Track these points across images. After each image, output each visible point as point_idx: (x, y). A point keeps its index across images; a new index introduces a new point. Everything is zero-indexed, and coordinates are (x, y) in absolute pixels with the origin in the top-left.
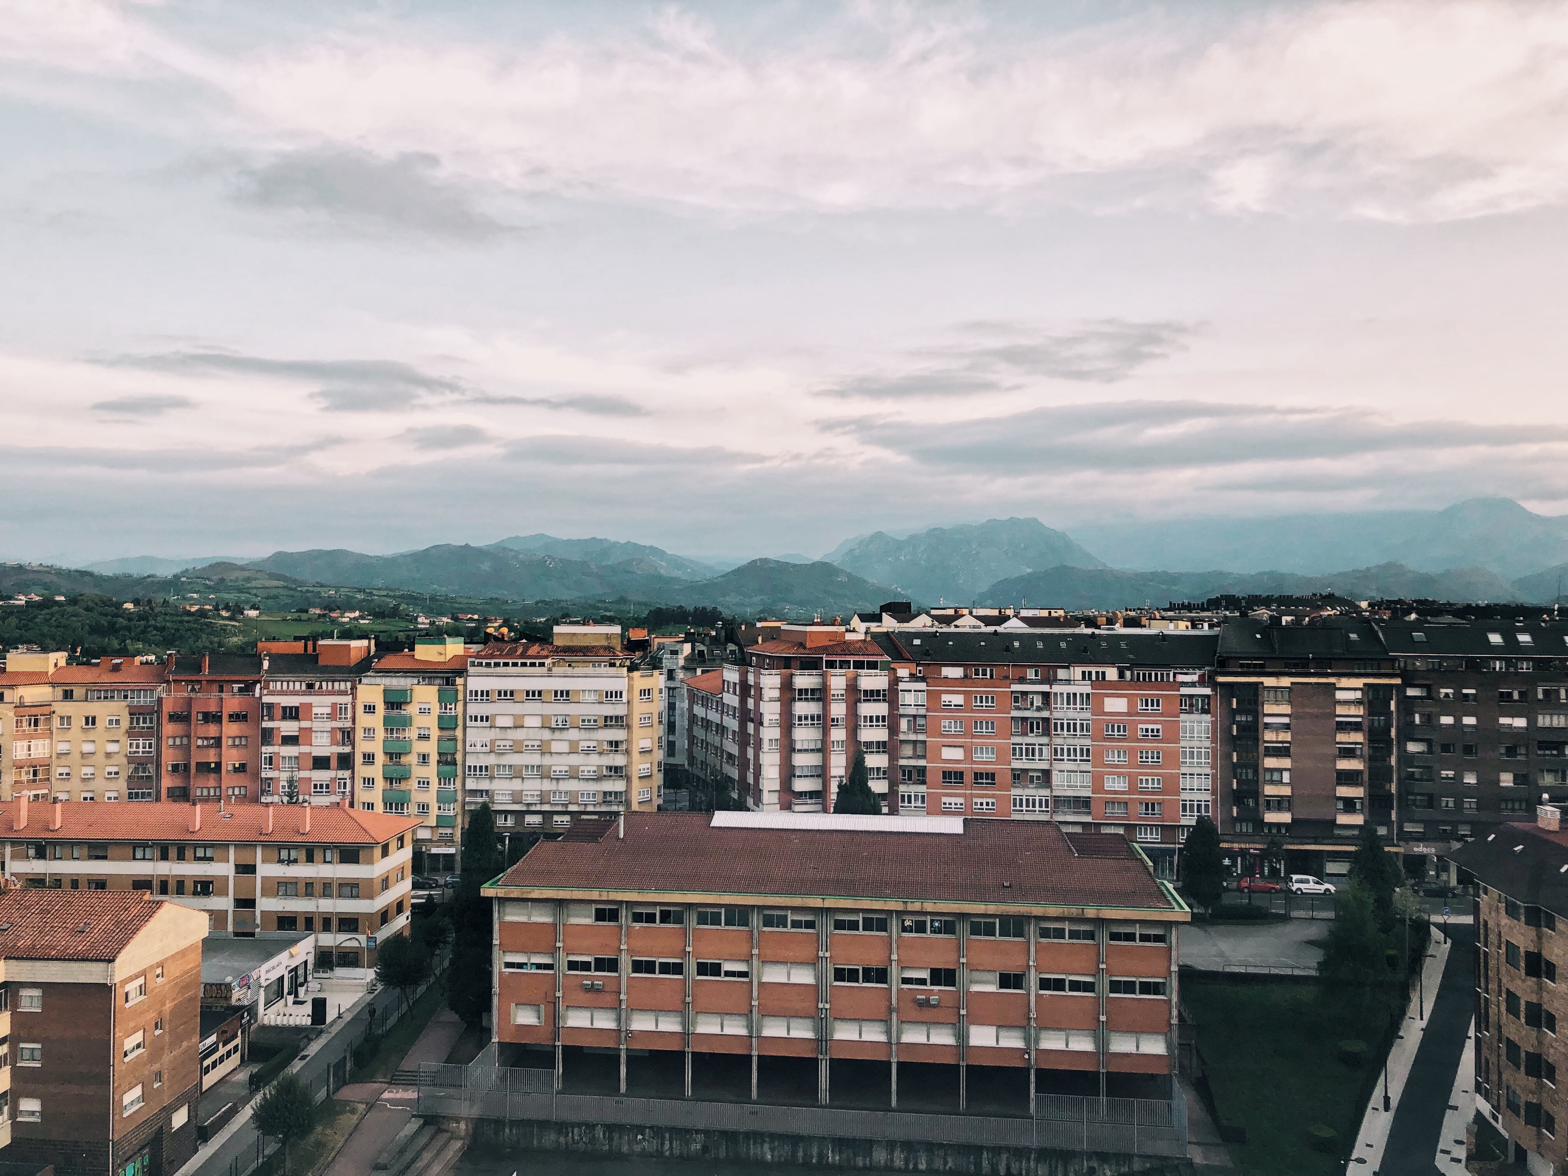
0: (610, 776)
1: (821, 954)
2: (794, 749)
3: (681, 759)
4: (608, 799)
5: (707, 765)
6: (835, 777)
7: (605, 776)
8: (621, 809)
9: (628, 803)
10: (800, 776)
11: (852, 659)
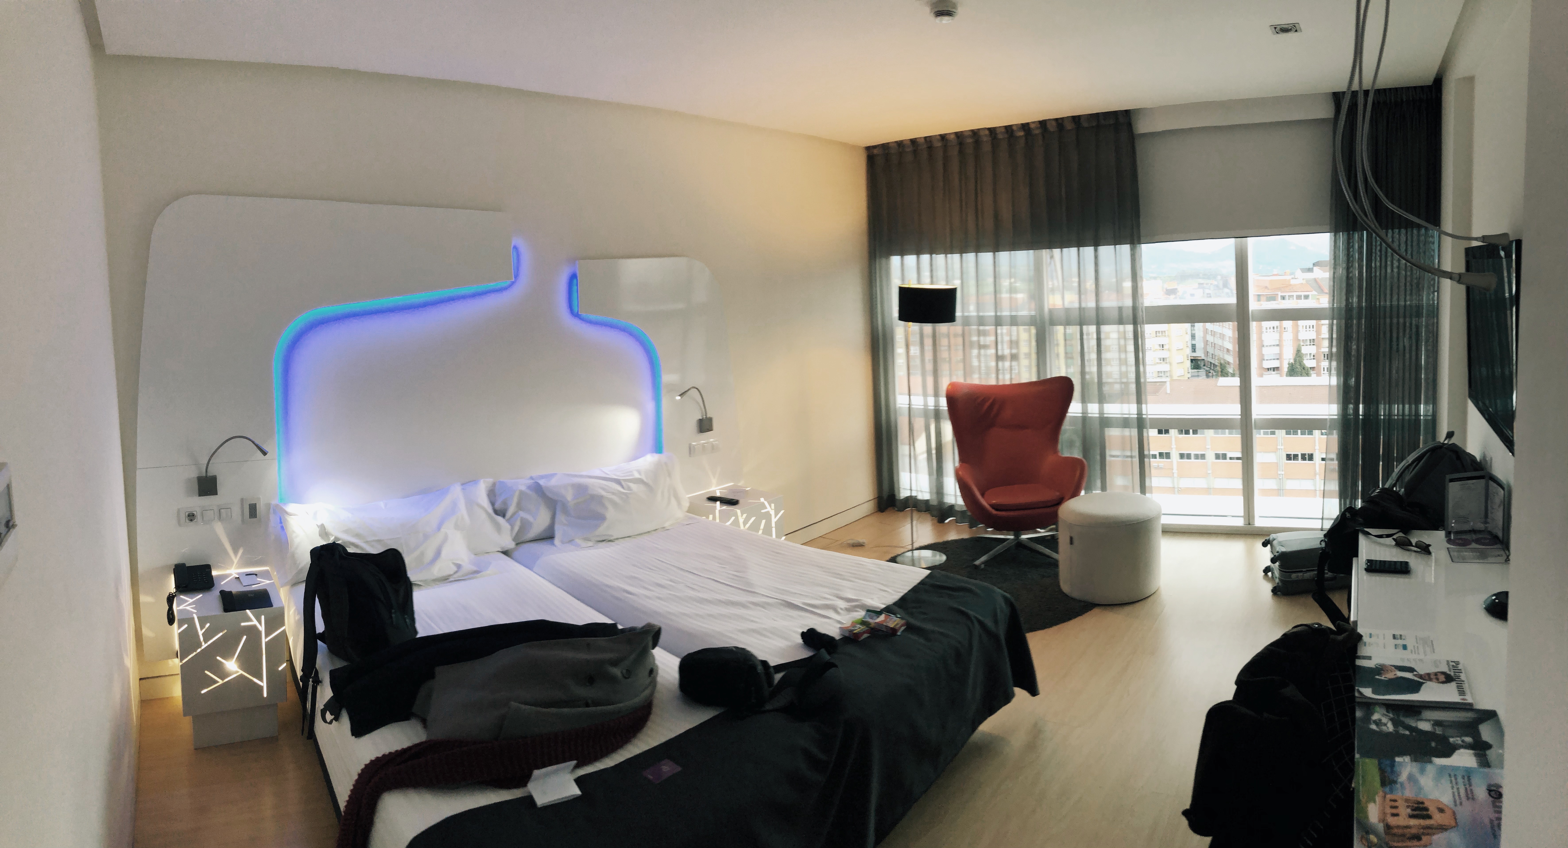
0: (1161, 363)
1: (1279, 447)
2: (1263, 346)
3: (1200, 354)
4: (1160, 375)
5: (1215, 356)
6: (1286, 359)
7: (1157, 363)
8: (1168, 380)
9: (1171, 376)
10: (1267, 360)
11: (1295, 294)
